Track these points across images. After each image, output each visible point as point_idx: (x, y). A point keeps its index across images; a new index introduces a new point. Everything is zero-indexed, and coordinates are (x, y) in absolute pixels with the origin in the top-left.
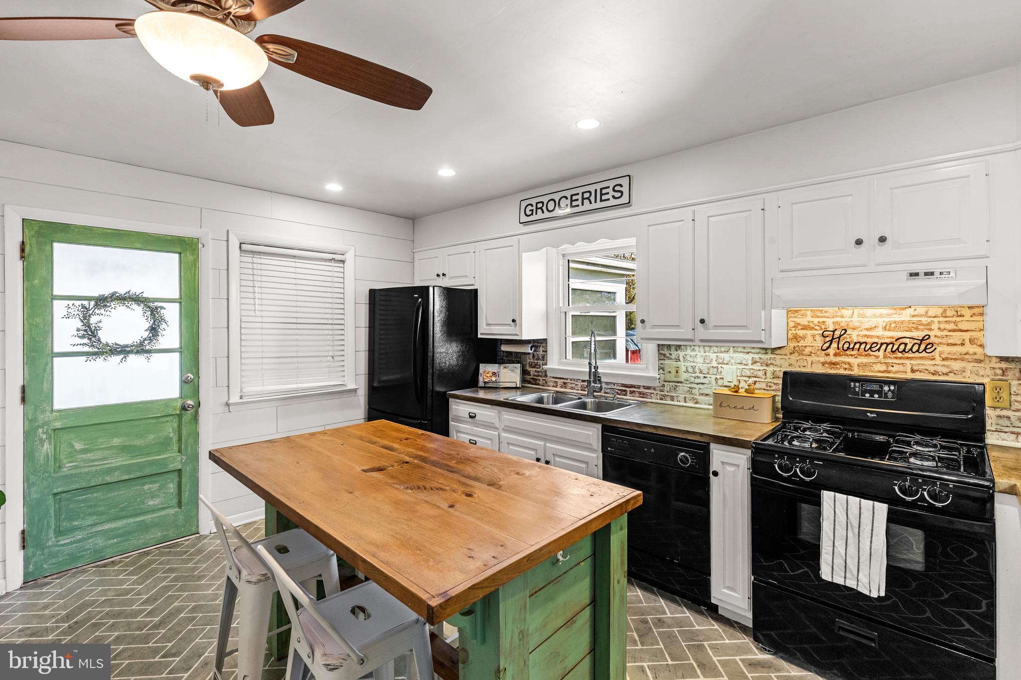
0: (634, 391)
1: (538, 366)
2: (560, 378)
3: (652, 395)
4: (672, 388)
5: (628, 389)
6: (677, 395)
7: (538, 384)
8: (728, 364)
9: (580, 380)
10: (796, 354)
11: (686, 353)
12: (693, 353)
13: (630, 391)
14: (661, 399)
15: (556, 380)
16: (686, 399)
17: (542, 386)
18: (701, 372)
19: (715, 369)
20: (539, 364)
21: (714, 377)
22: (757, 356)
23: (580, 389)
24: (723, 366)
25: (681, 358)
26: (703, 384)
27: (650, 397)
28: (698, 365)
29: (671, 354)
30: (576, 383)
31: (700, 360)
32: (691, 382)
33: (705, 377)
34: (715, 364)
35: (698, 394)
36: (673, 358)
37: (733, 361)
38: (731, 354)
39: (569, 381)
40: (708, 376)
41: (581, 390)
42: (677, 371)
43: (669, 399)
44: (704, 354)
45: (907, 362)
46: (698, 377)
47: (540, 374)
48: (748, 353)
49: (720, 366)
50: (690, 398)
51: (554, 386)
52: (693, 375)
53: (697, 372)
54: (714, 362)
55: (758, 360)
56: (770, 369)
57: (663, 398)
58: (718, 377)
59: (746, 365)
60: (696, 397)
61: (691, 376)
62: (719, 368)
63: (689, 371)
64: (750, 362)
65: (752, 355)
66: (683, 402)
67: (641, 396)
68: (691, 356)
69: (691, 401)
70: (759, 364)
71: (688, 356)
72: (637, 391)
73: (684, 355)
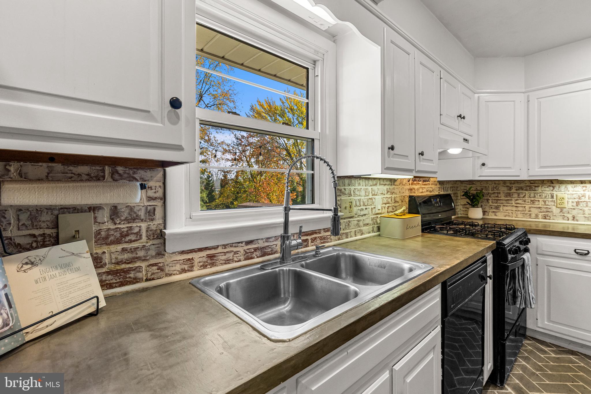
0: (315, 238)
1: (133, 237)
2: (200, 250)
4: (346, 225)
5: (309, 238)
6: (350, 231)
7: (136, 280)
8: (377, 195)
9: (242, 242)
10: (401, 185)
11: (355, 187)
12: (359, 187)
13: (312, 239)
14: (339, 239)
15: (189, 256)
16: (355, 233)
17: (147, 280)
18: (364, 205)
19: (371, 200)
20: (136, 230)
21: (370, 208)
22: (388, 187)
23: (242, 258)
24: (375, 197)
25: (352, 193)
26: (365, 215)
27: (330, 240)
28: (363, 198)
29: (345, 189)
30: (235, 249)
31: (363, 193)
32: (358, 215)
33: (366, 209)
34: (371, 197)
35: (362, 225)
36: (347, 193)
37: (379, 192)
38: (378, 186)
39: (220, 250)
40: (367, 207)
41: (245, 259)
42: (350, 206)
43: (345, 238)
44: (366, 187)
45: (425, 186)
46: (362, 209)
47: (141, 254)
48: (385, 185)
49: (373, 197)
50: (358, 231)
51: (184, 271)
52: (360, 208)
53: (362, 205)
54: (371, 194)
55: (389, 190)
56: (393, 196)
57: (340, 237)
58: (373, 207)
59: (384, 194)
60: (361, 228)
61: (359, 209)
62: (373, 199)
63: (358, 205)
64: (386, 192)
65: (387, 187)
66: (354, 236)
67: (322, 241)
68: (358, 190)
69: (359, 233)
70: (389, 193)
71: (356, 190)
72: (318, 237)
73: (354, 189)
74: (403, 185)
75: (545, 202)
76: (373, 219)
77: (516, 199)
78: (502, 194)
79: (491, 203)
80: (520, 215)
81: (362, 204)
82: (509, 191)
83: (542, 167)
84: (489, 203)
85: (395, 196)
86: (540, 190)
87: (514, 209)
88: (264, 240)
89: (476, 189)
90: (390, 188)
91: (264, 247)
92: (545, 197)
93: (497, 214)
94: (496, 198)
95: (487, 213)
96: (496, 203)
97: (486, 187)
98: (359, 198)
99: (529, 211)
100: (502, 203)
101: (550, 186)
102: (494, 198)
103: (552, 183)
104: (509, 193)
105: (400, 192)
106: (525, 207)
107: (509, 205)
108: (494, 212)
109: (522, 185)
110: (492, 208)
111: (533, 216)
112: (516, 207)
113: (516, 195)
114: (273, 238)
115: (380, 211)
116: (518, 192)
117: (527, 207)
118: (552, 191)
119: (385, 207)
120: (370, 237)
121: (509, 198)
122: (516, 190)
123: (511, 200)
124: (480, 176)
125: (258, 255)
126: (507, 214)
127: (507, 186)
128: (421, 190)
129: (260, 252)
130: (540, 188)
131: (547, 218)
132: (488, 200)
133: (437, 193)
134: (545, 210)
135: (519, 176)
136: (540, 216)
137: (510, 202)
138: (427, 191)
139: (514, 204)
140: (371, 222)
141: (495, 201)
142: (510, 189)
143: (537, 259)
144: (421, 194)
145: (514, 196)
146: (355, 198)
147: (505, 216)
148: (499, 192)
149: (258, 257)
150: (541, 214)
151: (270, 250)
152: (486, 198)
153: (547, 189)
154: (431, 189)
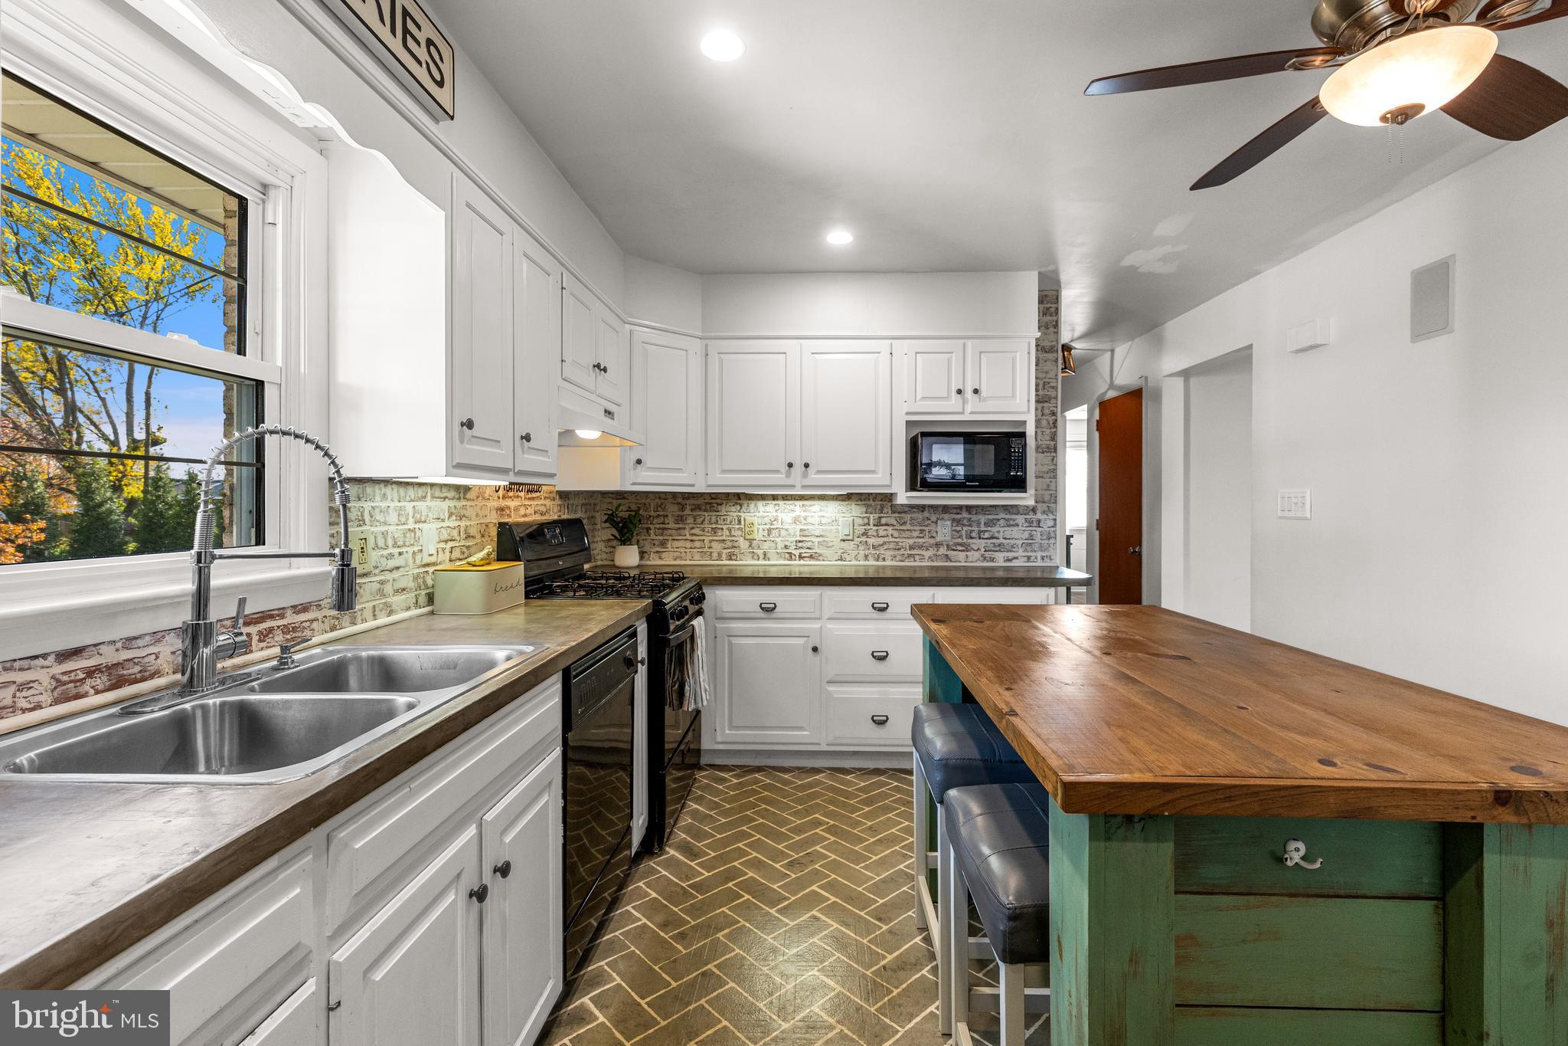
0: (271, 630)
3: (315, 625)
8: (425, 522)
9: (44, 656)
10: (480, 499)
11: (373, 504)
12: (384, 504)
13: (260, 633)
14: (333, 629)
16: (374, 611)
18: (395, 545)
19: (413, 534)
21: (411, 552)
22: (452, 504)
24: (421, 525)
25: (367, 517)
26: (398, 568)
27: (309, 634)
28: (392, 529)
30: (21, 677)
31: (393, 517)
32: (382, 569)
34: (411, 526)
35: (391, 592)
36: (353, 519)
37: (430, 515)
38: (429, 502)
40: (403, 549)
42: (362, 548)
43: (347, 624)
44: (399, 504)
45: (531, 502)
46: (391, 556)
48: (445, 498)
49: (417, 526)
50: (381, 606)
52: (385, 553)
53: (390, 546)
54: (411, 520)
55: (453, 510)
56: (463, 524)
57: (336, 623)
58: (416, 549)
59: (443, 521)
60: (389, 600)
61: (382, 556)
62: (417, 530)
63: (380, 546)
64: (447, 515)
65: (448, 503)
66: (372, 617)
67: (289, 637)
68: (381, 511)
69: (384, 611)
70: (454, 517)
71: (377, 510)
72: (278, 627)
73: (370, 508)
74: (484, 498)
75: (730, 530)
76: (416, 578)
77: (691, 526)
78: (670, 518)
79: (653, 536)
80: (697, 556)
81: (390, 542)
82: (680, 513)
83: (724, 471)
84: (649, 535)
85: (468, 523)
86: (723, 509)
87: (689, 544)
88: (119, 645)
89: (630, 507)
90: (455, 507)
91: (118, 664)
92: (731, 522)
93: (663, 555)
94: (661, 526)
95: (646, 555)
96: (662, 535)
97: (645, 504)
98: (383, 529)
99: (710, 548)
100: (671, 535)
101: (737, 504)
102: (658, 526)
103: (740, 498)
104: (682, 516)
105: (477, 515)
106: (704, 540)
107: (680, 538)
108: (657, 552)
109: (700, 501)
110: (654, 544)
111: (715, 555)
112: (692, 541)
113: (690, 520)
114: (148, 638)
115: (433, 559)
116: (695, 513)
117: (707, 539)
118: (739, 511)
119: (443, 550)
120: (411, 619)
121: (681, 526)
122: (692, 510)
123: (685, 528)
124: (634, 484)
125: (100, 688)
126: (678, 554)
127: (678, 504)
128: (522, 511)
129: (105, 678)
130: (724, 505)
131: (733, 557)
132: (648, 529)
133: (556, 517)
134: (729, 544)
135: (693, 485)
136: (724, 556)
137: (682, 532)
138: (535, 512)
139: (688, 537)
140: (411, 585)
141: (660, 531)
142: (683, 509)
143: (715, 627)
144: (522, 520)
145: (688, 522)
146: (373, 529)
147: (675, 559)
148: (665, 513)
149: (97, 692)
150: (725, 551)
151: (137, 669)
152: (646, 526)
153: (733, 509)
154: (544, 509)
